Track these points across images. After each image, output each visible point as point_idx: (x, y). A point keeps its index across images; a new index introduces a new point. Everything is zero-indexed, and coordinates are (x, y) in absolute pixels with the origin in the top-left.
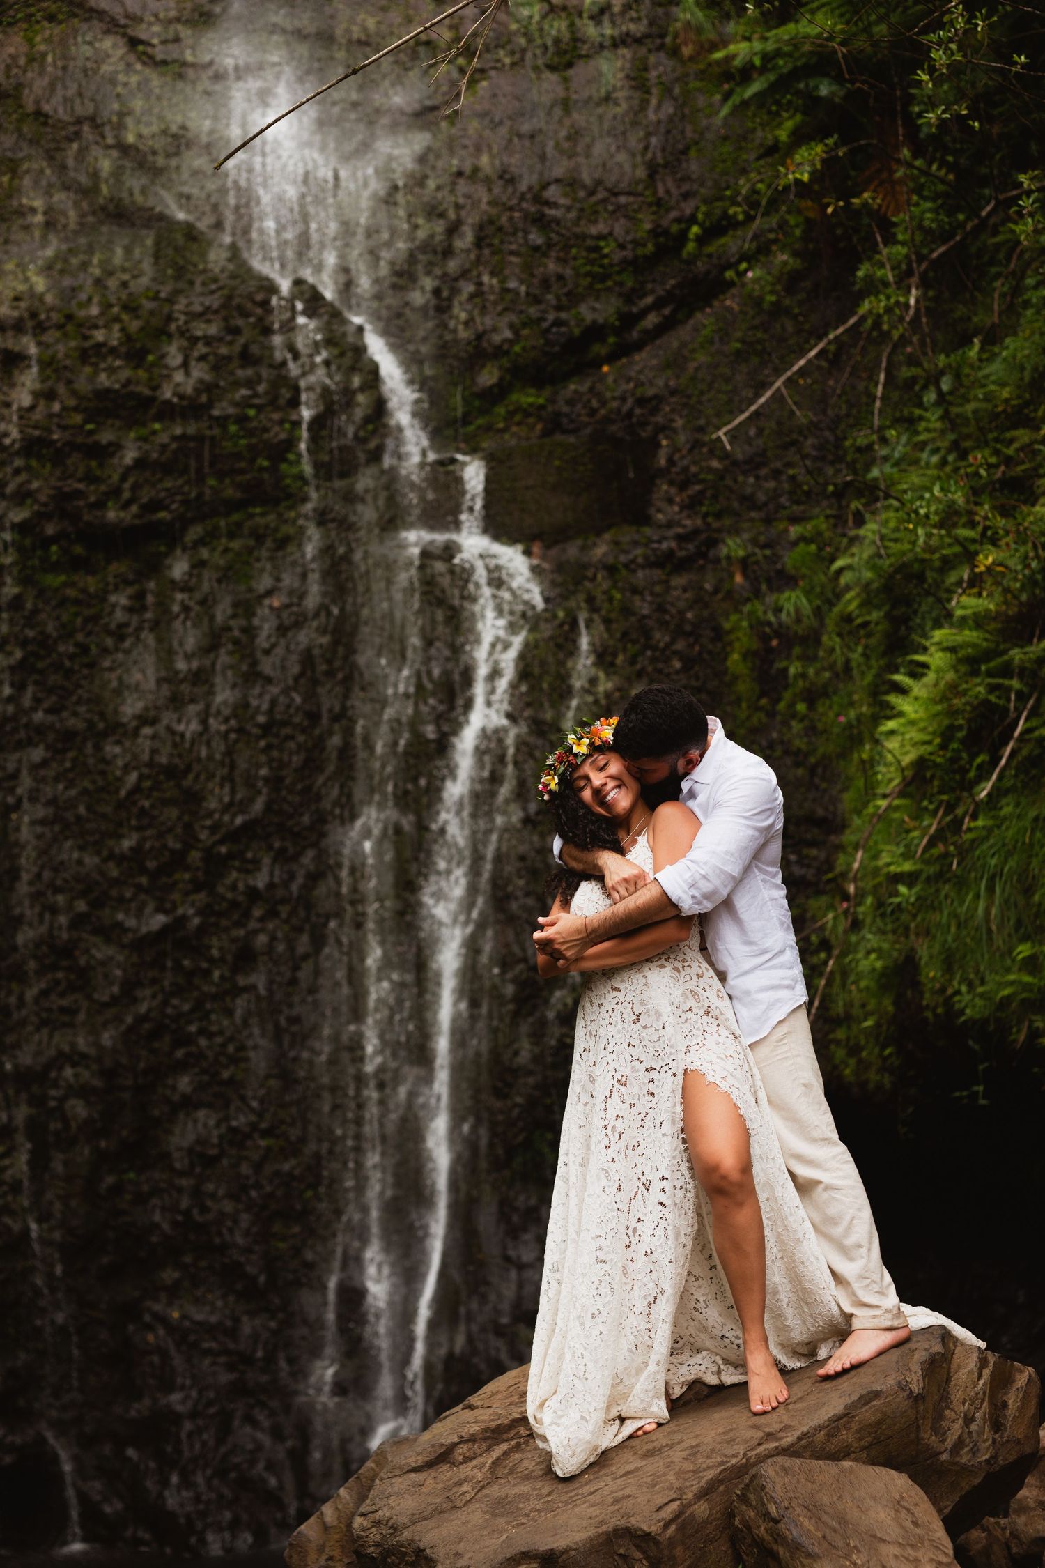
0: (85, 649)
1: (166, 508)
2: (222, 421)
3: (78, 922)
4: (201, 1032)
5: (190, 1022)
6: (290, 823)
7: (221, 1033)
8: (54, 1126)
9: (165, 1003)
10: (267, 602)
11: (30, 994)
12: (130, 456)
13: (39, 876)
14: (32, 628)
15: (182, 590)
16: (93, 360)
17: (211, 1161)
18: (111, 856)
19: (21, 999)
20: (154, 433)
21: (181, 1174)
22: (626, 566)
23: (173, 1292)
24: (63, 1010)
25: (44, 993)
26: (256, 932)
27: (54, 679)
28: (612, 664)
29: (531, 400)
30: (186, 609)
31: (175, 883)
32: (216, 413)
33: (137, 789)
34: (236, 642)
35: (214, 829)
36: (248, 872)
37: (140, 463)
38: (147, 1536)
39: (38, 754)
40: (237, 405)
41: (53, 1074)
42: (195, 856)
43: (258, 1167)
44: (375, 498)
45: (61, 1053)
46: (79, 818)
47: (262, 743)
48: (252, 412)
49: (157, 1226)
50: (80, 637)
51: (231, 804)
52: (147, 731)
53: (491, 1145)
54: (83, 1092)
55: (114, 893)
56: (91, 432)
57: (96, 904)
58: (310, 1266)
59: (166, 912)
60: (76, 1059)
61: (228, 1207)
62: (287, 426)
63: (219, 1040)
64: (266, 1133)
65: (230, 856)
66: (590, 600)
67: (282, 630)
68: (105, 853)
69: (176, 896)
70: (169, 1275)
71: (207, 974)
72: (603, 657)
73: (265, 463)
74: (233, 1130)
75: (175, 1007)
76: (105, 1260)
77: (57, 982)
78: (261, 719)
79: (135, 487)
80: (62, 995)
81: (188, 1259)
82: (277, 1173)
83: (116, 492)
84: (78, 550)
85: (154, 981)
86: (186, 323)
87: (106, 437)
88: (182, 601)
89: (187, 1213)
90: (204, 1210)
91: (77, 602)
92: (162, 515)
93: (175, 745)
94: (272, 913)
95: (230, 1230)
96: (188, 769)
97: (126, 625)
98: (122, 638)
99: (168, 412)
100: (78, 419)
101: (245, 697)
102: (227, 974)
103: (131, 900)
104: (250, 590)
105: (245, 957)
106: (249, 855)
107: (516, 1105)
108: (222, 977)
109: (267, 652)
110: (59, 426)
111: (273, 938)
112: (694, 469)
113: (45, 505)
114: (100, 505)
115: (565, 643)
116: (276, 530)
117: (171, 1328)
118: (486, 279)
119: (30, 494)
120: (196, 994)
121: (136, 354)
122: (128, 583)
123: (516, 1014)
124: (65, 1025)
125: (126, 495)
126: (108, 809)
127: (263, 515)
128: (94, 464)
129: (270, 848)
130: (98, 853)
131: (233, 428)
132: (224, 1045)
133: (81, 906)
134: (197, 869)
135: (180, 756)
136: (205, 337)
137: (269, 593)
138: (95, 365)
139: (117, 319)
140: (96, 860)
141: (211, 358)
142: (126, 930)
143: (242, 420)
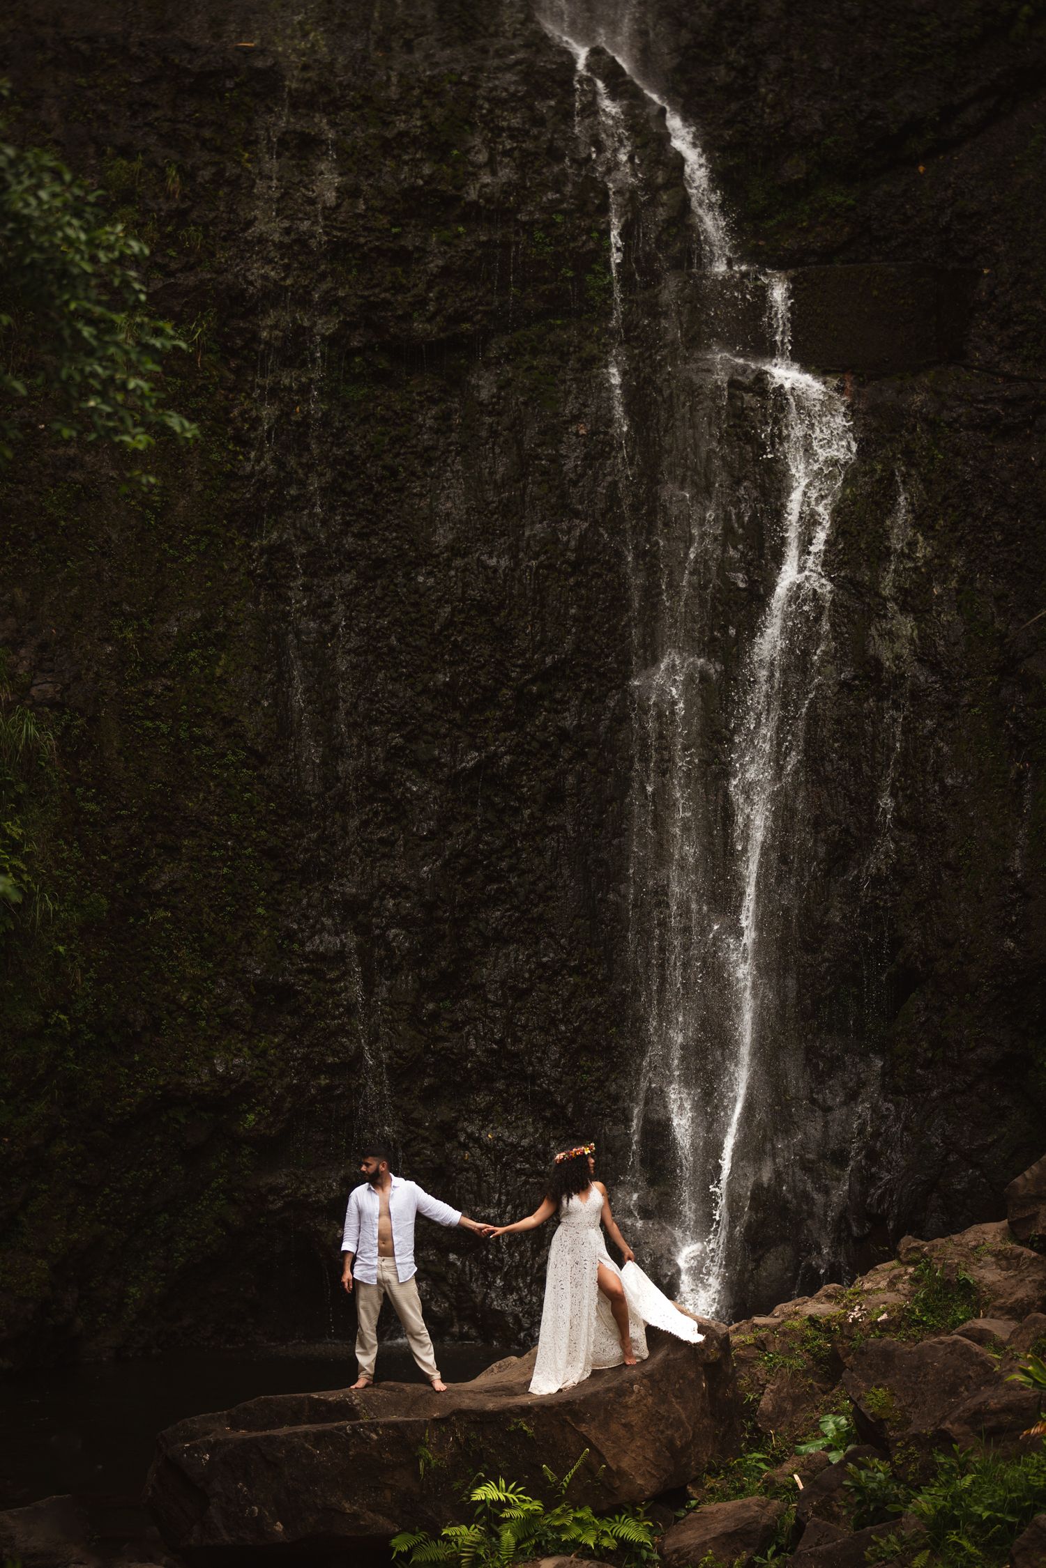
0: (394, 473)
1: (468, 319)
2: (528, 227)
3: (394, 754)
4: (512, 869)
5: (501, 859)
6: (596, 664)
7: (531, 871)
8: (379, 952)
9: (478, 839)
10: (573, 429)
11: (354, 823)
12: (435, 264)
13: (355, 706)
14: (339, 446)
15: (490, 414)
16: (396, 152)
17: (522, 994)
18: (426, 690)
19: (344, 828)
20: (458, 236)
21: (496, 1005)
22: (949, 425)
23: (486, 1116)
24: (381, 841)
25: (365, 824)
26: (564, 773)
27: (363, 501)
28: (932, 528)
29: (839, 199)
30: (494, 433)
31: (486, 721)
32: (523, 217)
33: (450, 623)
34: (545, 473)
35: (526, 668)
36: (557, 712)
37: (445, 271)
38: (473, 1332)
39: (349, 579)
40: (543, 209)
41: (376, 904)
42: (507, 693)
43: (567, 1003)
44: (679, 313)
45: (382, 884)
46: (392, 649)
47: (572, 581)
48: (559, 218)
49: (472, 1052)
50: (388, 459)
51: (542, 643)
52: (458, 562)
53: (800, 997)
54: (405, 922)
55: (428, 727)
56: (397, 236)
57: (410, 738)
58: (616, 1099)
59: (478, 749)
60: (398, 890)
61: (539, 1038)
62: (595, 235)
63: (531, 878)
64: (575, 971)
65: (541, 696)
66: (908, 453)
67: (589, 459)
68: (419, 688)
69: (486, 733)
70: (482, 1100)
71: (516, 811)
72: (922, 520)
73: (570, 274)
74: (544, 966)
75: (487, 843)
76: (426, 1082)
77: (376, 814)
78: (572, 556)
79: (441, 296)
80: (380, 826)
81: (500, 1085)
82: (584, 1009)
83: (422, 302)
84: (383, 364)
85: (467, 817)
86: (490, 111)
87: (410, 242)
88: (491, 425)
89: (501, 1042)
90: (517, 1040)
91: (384, 420)
92: (466, 326)
93: (488, 580)
94: (581, 755)
95: (540, 1060)
96: (501, 606)
97: (434, 448)
98: (429, 462)
99: (474, 214)
100: (383, 221)
101: (554, 530)
102: (538, 814)
103: (445, 736)
104: (556, 415)
105: (555, 797)
106: (558, 696)
107: (825, 960)
108: (532, 816)
109: (575, 483)
110: (365, 229)
111: (581, 779)
112: (1016, 307)
113: (353, 314)
114: (407, 317)
115: (882, 500)
116: (579, 348)
117: (486, 1149)
118: (795, 53)
119: (336, 301)
120: (506, 832)
121: (439, 147)
122: (433, 401)
123: (828, 873)
124: (384, 856)
125: (431, 308)
126: (421, 643)
127: (564, 328)
128: (399, 270)
129: (578, 688)
130: (412, 686)
131: (539, 235)
132: (534, 883)
133: (397, 739)
134: (509, 708)
135: (493, 592)
136: (509, 128)
137: (575, 419)
138: (397, 158)
139: (419, 104)
140: (409, 693)
141: (516, 154)
142: (441, 766)
143: (549, 226)
